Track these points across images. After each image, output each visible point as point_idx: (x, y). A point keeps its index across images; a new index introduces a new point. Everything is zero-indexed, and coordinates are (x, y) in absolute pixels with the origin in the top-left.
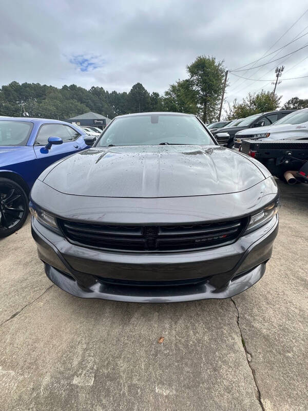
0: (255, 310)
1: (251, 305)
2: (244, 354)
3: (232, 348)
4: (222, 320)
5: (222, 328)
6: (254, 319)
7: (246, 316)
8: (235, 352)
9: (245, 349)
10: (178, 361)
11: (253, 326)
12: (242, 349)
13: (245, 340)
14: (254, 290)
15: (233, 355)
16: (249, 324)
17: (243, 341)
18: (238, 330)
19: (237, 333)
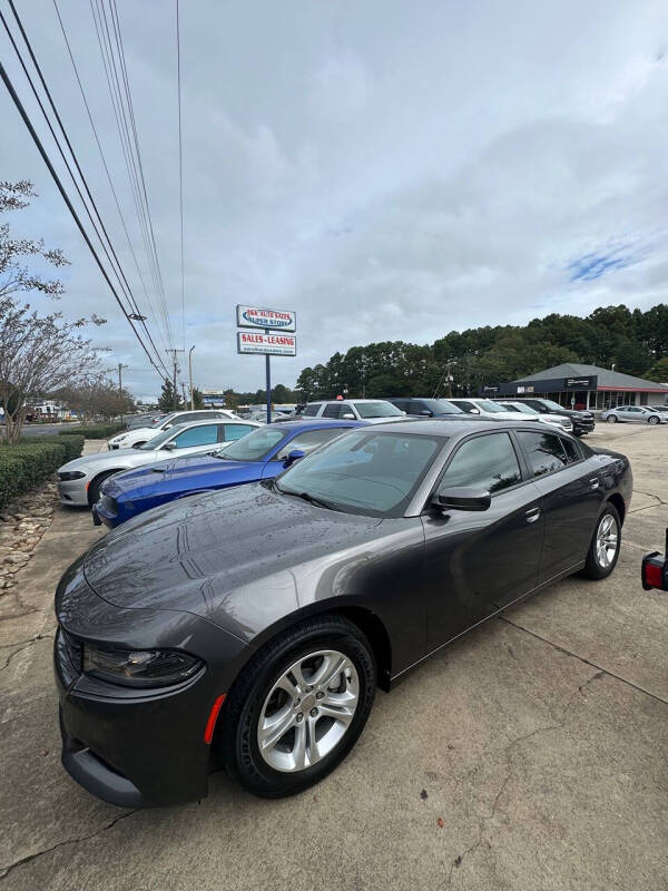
0: (94, 869)
1: (107, 860)
2: (8, 865)
3: (22, 843)
4: (74, 816)
5: (57, 818)
6: (71, 871)
7: (81, 853)
8: (13, 851)
9: (16, 865)
10: (13, 782)
11: (56, 872)
12: (16, 860)
13: (31, 862)
14: (147, 857)
15: (9, 848)
16: (63, 863)
17: (30, 858)
18: (50, 846)
19: (45, 845)
